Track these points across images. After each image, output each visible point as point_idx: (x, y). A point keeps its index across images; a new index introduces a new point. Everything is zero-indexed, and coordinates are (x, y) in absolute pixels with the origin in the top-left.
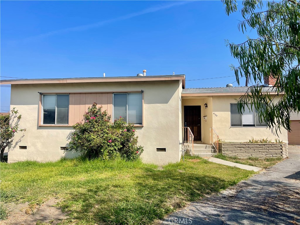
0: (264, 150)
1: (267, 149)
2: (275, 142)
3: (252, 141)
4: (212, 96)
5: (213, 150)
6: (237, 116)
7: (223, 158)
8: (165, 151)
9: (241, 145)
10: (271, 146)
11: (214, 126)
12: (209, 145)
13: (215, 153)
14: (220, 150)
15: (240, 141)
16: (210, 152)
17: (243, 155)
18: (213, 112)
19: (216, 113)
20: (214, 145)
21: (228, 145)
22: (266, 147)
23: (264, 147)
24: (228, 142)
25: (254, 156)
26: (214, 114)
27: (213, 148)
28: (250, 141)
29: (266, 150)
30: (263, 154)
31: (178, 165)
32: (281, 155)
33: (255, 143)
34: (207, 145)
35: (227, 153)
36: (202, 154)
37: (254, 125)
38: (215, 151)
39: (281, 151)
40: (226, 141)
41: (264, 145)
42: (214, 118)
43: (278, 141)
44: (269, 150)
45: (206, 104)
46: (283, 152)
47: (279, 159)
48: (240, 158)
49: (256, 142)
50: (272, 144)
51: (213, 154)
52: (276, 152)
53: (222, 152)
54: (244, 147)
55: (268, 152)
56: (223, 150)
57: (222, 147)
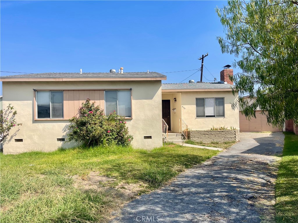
0: (223, 136)
1: (225, 134)
2: (230, 129)
3: (213, 129)
4: (181, 92)
5: (183, 137)
6: (201, 108)
7: (192, 143)
8: (151, 138)
9: (205, 132)
10: (227, 132)
11: (182, 118)
12: (179, 134)
13: (185, 139)
14: (189, 137)
15: (204, 129)
16: (180, 139)
17: (207, 141)
18: (182, 106)
19: (184, 106)
20: (183, 133)
21: (195, 133)
22: (224, 133)
23: (222, 133)
24: (195, 131)
25: (215, 141)
26: (182, 107)
27: (183, 135)
28: (211, 129)
29: (224, 136)
30: (222, 138)
31: (162, 149)
32: (235, 139)
33: (216, 131)
34: (178, 134)
35: (194, 139)
36: (175, 141)
37: (214, 116)
38: (184, 138)
39: (235, 135)
40: (193, 130)
41: (223, 131)
42: (183, 111)
43: (232, 128)
44: (227, 136)
45: (175, 99)
46: (236, 137)
47: (234, 142)
48: (205, 143)
49: (216, 129)
50: (228, 130)
51: (183, 140)
52: (231, 137)
53: (190, 139)
54: (207, 134)
55: (225, 137)
56: (191, 137)
57: (191, 134)
